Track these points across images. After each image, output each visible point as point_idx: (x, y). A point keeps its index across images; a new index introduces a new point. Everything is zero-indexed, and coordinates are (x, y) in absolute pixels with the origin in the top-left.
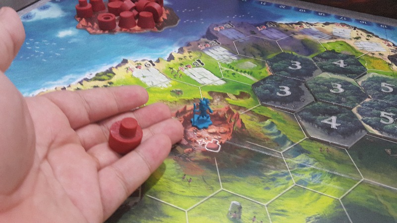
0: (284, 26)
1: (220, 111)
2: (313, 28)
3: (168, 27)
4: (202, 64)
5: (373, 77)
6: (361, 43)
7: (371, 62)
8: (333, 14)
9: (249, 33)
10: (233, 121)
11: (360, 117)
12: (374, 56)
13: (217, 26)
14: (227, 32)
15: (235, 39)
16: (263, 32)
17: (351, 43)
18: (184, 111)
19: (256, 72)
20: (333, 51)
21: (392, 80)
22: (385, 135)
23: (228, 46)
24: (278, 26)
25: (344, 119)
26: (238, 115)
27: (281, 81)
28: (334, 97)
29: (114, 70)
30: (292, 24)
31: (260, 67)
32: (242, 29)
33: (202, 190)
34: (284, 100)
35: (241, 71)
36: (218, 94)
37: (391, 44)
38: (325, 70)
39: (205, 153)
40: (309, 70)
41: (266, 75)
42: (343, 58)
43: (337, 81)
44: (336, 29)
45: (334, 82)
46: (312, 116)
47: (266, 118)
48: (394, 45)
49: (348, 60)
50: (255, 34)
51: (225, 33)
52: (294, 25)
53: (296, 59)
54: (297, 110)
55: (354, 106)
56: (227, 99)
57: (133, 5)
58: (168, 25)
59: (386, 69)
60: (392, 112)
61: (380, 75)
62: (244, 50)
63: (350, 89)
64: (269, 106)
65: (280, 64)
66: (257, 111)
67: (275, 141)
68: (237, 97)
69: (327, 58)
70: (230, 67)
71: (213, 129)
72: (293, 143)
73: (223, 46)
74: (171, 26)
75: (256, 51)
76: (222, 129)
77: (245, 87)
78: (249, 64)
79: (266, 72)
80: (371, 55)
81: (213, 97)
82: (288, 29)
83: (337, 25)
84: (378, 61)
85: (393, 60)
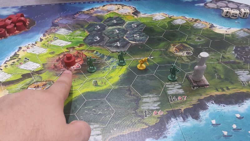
0: (86, 12)
1: (75, 54)
2: (99, 10)
3: (32, 27)
4: (58, 38)
5: (128, 23)
6: (120, 10)
7: (126, 17)
9: (72, 19)
10: (81, 56)
11: (127, 39)
12: (127, 14)
13: (56, 20)
15: (67, 24)
16: (78, 17)
17: (116, 12)
18: (60, 59)
19: (83, 35)
20: (110, 17)
21: (135, 22)
22: (137, 42)
23: (65, 27)
24: (83, 12)
25: (121, 42)
26: (82, 53)
27: (94, 35)
28: (116, 35)
29: (18, 53)
30: (89, 10)
31: (83, 32)
32: (68, 18)
33: (81, 81)
34: (98, 42)
35: (76, 36)
36: (71, 48)
37: (132, 7)
38: (109, 26)
39: (75, 70)
40: (103, 28)
41: (87, 35)
42: (115, 19)
43: (115, 29)
44: (108, 7)
46: (110, 44)
47: (94, 51)
48: (133, 8)
49: (117, 19)
50: (75, 19)
51: (61, 22)
52: (90, 10)
53: (97, 25)
54: (104, 44)
55: (124, 36)
56: (75, 49)
57: (11, 21)
58: (32, 26)
59: (133, 19)
60: (138, 34)
61: (131, 22)
62: (73, 27)
63: (121, 30)
64: (93, 46)
65: (91, 29)
66: (89, 50)
67: (100, 57)
68: (79, 47)
69: (108, 21)
70: (71, 36)
72: (107, 56)
73: (63, 28)
74: (34, 26)
75: (79, 26)
76: (79, 60)
77: (81, 42)
78: (78, 32)
79: (87, 33)
80: (125, 14)
81: (69, 49)
82: (88, 13)
83: (109, 5)
84: (128, 16)
85: (134, 14)
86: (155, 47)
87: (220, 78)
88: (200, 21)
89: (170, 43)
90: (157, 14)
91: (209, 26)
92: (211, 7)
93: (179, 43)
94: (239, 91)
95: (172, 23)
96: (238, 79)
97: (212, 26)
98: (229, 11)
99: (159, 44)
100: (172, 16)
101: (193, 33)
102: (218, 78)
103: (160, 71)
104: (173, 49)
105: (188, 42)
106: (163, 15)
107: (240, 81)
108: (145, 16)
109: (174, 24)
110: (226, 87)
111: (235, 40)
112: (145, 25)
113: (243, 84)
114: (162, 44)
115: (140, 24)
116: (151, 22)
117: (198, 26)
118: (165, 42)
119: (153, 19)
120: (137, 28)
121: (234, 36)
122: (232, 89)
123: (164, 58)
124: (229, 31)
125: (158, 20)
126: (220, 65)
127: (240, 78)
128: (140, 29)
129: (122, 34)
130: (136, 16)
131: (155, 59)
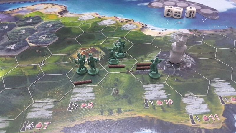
0: (8, 12)
2: (24, 9)
5: (44, 23)
6: (47, 9)
7: (48, 17)
8: (39, 0)
11: (28, 41)
12: (51, 14)
21: (54, 22)
22: (38, 45)
24: (5, 12)
25: (19, 44)
28: (19, 36)
30: (13, 10)
38: (19, 26)
40: (11, 27)
42: (32, 19)
44: (36, 7)
45: (22, 30)
46: (3, 47)
48: (64, 7)
53: (6, 25)
60: (47, 35)
61: (48, 21)
63: (29, 31)
69: (23, 21)
80: (50, 14)
82: (10, 12)
83: (39, 5)
84: (52, 15)
85: (61, 13)
86: (57, 51)
88: (134, 21)
89: (81, 46)
91: (141, 27)
92: (154, 6)
93: (91, 46)
94: (134, 116)
95: (98, 23)
96: (143, 96)
97: (145, 27)
98: (171, 9)
99: (65, 48)
100: (103, 16)
101: (116, 35)
103: (40, 83)
105: (104, 46)
106: (93, 15)
107: (144, 99)
108: (72, 15)
109: (100, 25)
110: (118, 108)
111: (166, 44)
112: (63, 25)
113: (146, 104)
114: (69, 48)
115: (58, 24)
116: (73, 22)
117: (127, 27)
118: (74, 46)
119: (79, 19)
120: (50, 29)
121: (167, 38)
122: (125, 111)
123: (59, 65)
124: (164, 33)
125: (84, 20)
126: (127, 76)
127: (145, 95)
128: (52, 30)
129: (26, 35)
130: (61, 15)
131: (46, 66)
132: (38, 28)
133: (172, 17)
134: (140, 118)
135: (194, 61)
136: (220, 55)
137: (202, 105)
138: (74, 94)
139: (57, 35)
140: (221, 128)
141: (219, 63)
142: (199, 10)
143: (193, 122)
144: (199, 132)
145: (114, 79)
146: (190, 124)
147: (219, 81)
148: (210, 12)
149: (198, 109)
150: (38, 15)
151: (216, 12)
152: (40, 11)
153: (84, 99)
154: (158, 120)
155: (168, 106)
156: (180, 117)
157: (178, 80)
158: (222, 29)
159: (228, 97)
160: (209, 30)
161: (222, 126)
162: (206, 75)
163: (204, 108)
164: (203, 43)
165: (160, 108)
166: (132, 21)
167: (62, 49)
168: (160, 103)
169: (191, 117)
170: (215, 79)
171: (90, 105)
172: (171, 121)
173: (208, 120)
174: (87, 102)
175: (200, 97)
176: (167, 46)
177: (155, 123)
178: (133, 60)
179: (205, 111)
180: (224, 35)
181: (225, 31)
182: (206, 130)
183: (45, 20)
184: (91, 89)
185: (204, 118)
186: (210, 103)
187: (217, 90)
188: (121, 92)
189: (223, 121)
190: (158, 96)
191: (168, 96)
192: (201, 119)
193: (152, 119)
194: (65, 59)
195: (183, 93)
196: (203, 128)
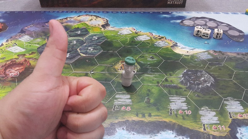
1: (21, 61)
2: (72, 19)
4: (16, 45)
5: (91, 35)
6: (92, 22)
7: (93, 29)
8: (84, 11)
9: (41, 27)
11: (79, 51)
12: (96, 26)
13: (27, 26)
14: (31, 28)
15: (34, 31)
17: (87, 23)
18: (6, 64)
19: (41, 43)
20: (78, 28)
21: (99, 35)
22: (87, 55)
23: (30, 34)
25: (72, 53)
26: (29, 61)
28: (71, 46)
30: (62, 19)
31: (43, 40)
32: (38, 26)
33: (9, 89)
35: (34, 44)
36: (22, 55)
38: (71, 36)
39: (12, 77)
41: (45, 43)
42: (80, 30)
43: (74, 40)
44: (82, 18)
48: (106, 20)
49: (83, 30)
50: (44, 27)
52: (64, 20)
56: (25, 56)
59: (99, 31)
60: (93, 47)
61: (94, 34)
62: (37, 34)
63: (79, 42)
68: (30, 54)
69: (73, 31)
70: (29, 43)
71: (17, 68)
73: (28, 35)
74: (4, 31)
75: (43, 34)
76: (21, 68)
77: (34, 50)
78: (39, 40)
80: (94, 26)
81: (19, 56)
83: (84, 16)
84: (96, 28)
85: (103, 26)
86: (103, 62)
87: (148, 102)
88: (166, 39)
89: (121, 59)
90: (127, 28)
91: (172, 45)
92: (186, 25)
94: (160, 120)
95: (135, 38)
96: (168, 106)
97: (175, 45)
98: (201, 30)
99: (109, 59)
100: (139, 31)
101: (150, 51)
102: (146, 102)
104: (118, 66)
105: (139, 61)
106: (131, 30)
107: (169, 109)
108: (113, 29)
109: (136, 40)
110: (149, 113)
111: (192, 63)
112: (106, 38)
113: (170, 113)
114: (111, 60)
115: (102, 37)
116: (114, 36)
117: (160, 44)
118: (115, 58)
119: (119, 33)
120: (96, 41)
121: (193, 57)
122: (154, 116)
123: (104, 74)
124: (192, 52)
125: (123, 34)
126: (157, 88)
127: (171, 106)
128: (98, 43)
129: (77, 46)
130: (104, 28)
131: (95, 74)
132: (86, 40)
133: (201, 36)
134: (165, 122)
135: (213, 80)
136: (236, 77)
137: (214, 117)
138: (116, 99)
139: (102, 47)
140: (226, 136)
141: (235, 84)
142: (227, 31)
143: (205, 129)
144: (208, 136)
145: (147, 90)
146: (202, 130)
147: (231, 100)
148: (237, 34)
149: (210, 120)
150: (85, 27)
151: (242, 34)
152: (86, 22)
153: (124, 103)
154: (178, 125)
155: (187, 115)
156: (195, 125)
157: (198, 96)
158: (244, 53)
159: (236, 114)
160: (232, 52)
161: (227, 135)
162: (222, 93)
163: (215, 120)
164: (224, 64)
165: (181, 116)
166: (164, 38)
167: (106, 60)
168: (181, 112)
169: (204, 125)
170: (228, 98)
171: (129, 108)
172: (188, 127)
173: (217, 129)
174: (127, 106)
175: (214, 111)
176: (193, 65)
177: (176, 127)
178: (163, 75)
179: (215, 122)
180: (244, 58)
181: (246, 54)
182: (214, 136)
183: (91, 33)
184: (129, 96)
185: (213, 127)
186: (220, 116)
187: (228, 107)
188: (152, 101)
189: (228, 131)
190: (180, 107)
191: (188, 108)
192: (211, 128)
193: (174, 124)
194: (108, 69)
195: (201, 106)
196: (211, 135)
